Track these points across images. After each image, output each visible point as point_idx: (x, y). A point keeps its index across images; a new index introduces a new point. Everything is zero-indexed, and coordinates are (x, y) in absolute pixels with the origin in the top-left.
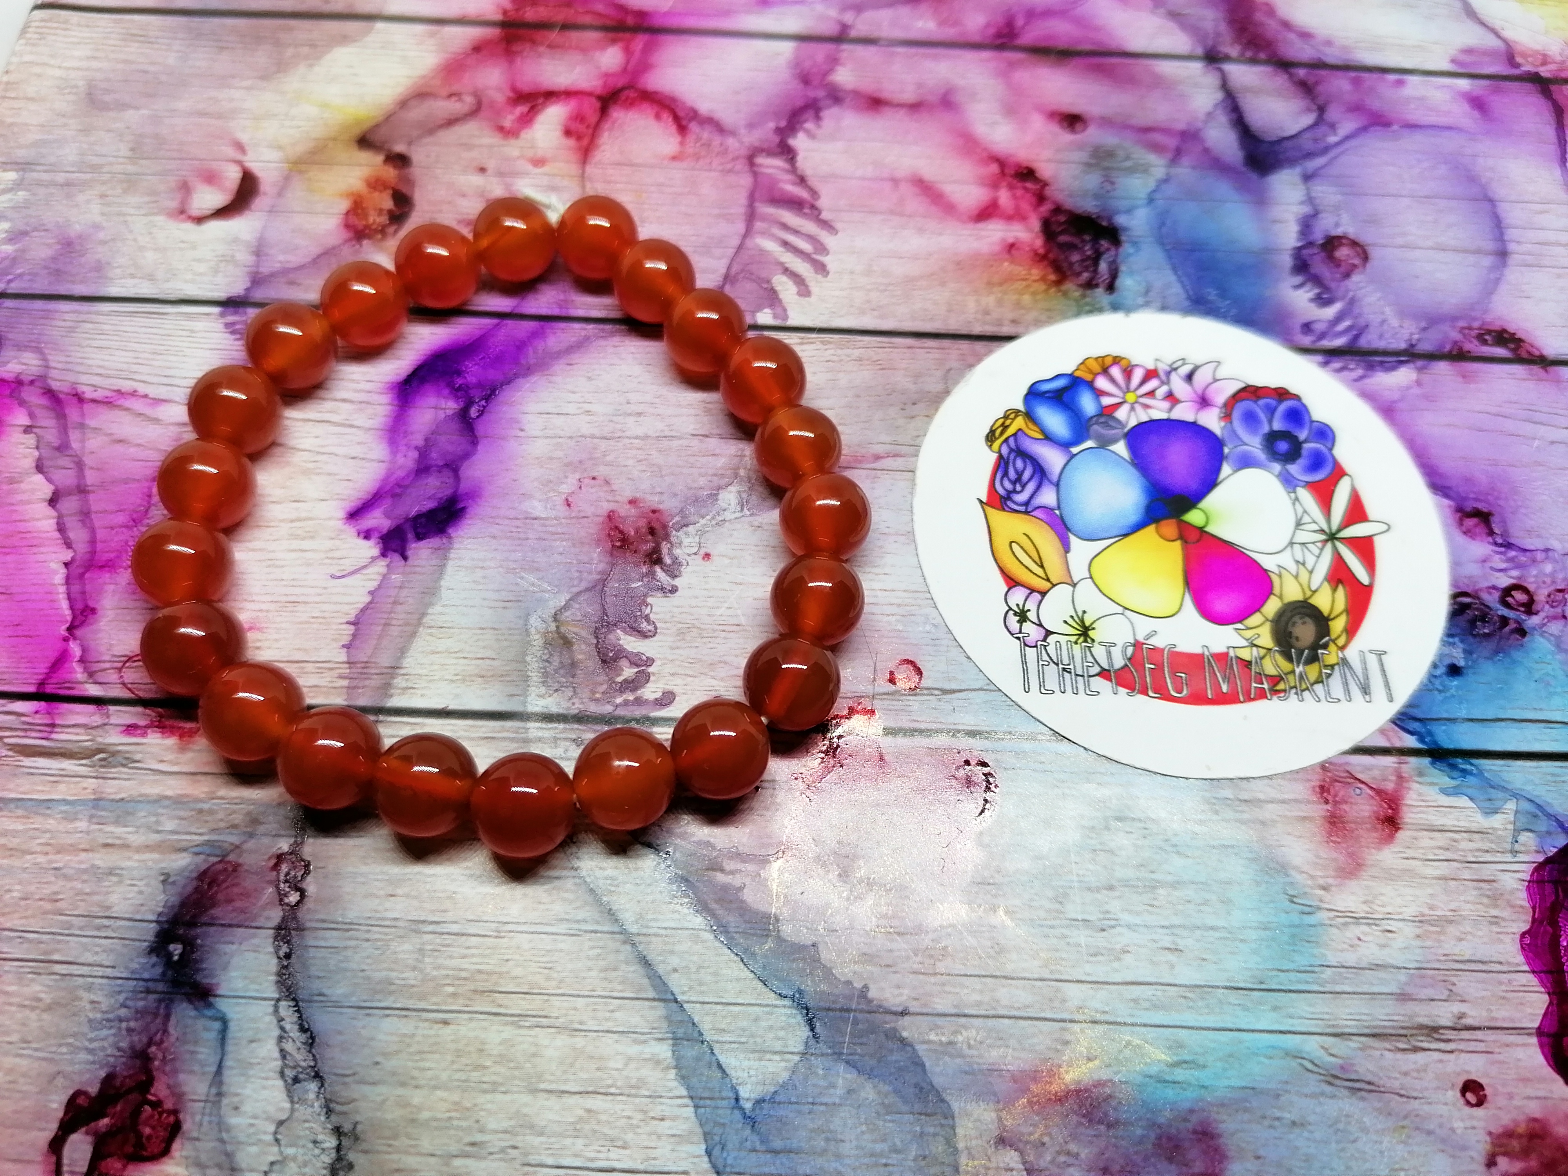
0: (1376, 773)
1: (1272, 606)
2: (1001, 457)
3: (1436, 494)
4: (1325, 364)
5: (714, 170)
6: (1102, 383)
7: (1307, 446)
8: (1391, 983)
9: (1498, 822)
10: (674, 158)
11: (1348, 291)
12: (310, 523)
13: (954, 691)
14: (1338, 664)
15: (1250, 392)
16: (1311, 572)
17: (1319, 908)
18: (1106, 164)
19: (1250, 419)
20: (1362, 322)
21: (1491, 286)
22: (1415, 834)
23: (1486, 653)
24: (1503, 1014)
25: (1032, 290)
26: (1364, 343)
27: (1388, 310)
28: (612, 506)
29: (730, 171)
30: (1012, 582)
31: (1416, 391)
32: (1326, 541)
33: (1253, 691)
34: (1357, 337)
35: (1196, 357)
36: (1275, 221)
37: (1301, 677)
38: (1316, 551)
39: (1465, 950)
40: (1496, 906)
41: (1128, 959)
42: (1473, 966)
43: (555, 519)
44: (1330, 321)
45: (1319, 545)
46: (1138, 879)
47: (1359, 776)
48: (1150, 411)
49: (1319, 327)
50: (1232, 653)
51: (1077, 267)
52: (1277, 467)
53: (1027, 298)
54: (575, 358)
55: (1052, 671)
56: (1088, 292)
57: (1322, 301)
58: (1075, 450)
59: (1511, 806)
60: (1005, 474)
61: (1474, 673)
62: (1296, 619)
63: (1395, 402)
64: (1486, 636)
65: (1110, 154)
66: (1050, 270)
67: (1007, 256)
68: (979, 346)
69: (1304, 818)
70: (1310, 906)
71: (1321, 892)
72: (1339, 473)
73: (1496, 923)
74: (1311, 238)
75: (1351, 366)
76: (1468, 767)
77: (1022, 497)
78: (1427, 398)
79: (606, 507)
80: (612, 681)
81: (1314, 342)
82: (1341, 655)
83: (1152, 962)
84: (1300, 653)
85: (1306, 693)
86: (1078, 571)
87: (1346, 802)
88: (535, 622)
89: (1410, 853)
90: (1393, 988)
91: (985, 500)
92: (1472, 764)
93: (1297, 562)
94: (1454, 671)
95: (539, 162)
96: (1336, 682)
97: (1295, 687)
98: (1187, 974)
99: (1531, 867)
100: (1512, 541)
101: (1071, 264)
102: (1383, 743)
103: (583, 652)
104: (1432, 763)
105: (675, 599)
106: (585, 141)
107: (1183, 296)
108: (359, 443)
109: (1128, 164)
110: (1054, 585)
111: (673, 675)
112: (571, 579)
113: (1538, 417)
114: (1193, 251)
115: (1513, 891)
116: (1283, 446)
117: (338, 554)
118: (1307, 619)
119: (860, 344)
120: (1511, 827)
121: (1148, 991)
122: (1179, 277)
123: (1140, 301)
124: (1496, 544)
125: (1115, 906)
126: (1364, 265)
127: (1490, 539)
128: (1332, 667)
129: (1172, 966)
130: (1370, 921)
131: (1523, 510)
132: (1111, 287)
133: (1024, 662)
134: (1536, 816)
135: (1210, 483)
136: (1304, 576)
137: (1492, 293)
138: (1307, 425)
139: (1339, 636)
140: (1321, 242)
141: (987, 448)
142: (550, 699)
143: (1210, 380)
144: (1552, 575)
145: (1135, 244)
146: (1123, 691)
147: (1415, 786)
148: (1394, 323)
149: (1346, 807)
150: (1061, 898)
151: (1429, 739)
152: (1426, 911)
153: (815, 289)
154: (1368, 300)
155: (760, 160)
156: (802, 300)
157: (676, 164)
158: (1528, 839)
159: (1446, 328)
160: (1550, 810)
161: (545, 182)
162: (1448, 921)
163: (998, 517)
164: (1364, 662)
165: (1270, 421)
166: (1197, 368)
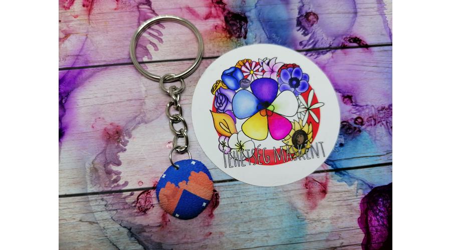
0: (320, 178)
1: (292, 133)
2: (216, 96)
3: (337, 92)
4: (306, 55)
5: (127, 12)
6: (244, 69)
7: (301, 81)
8: (324, 237)
9: (353, 188)
10: (115, 9)
11: (313, 30)
14: (310, 147)
15: (285, 66)
16: (303, 121)
17: (305, 219)
19: (285, 75)
20: (316, 39)
21: (352, 24)
22: (331, 194)
23: (350, 138)
24: (353, 241)
25: (222, 40)
26: (317, 46)
27: (324, 35)
28: (105, 126)
29: (132, 11)
30: (220, 135)
31: (332, 60)
32: (306, 111)
33: (287, 159)
35: (270, 57)
36: (291, 9)
37: (300, 153)
38: (304, 114)
39: (343, 225)
40: (352, 211)
41: (255, 241)
42: (345, 229)
43: (90, 132)
44: (307, 40)
46: (258, 218)
47: (316, 180)
48: (257, 76)
49: (304, 43)
50: (281, 148)
51: (235, 32)
52: (293, 89)
53: (221, 44)
54: (91, 79)
55: (232, 160)
56: (239, 39)
57: (305, 34)
58: (236, 91)
59: (356, 182)
60: (217, 102)
61: (347, 145)
62: (299, 136)
63: (325, 64)
64: (350, 133)
66: (228, 33)
67: (215, 30)
68: (208, 61)
69: (301, 194)
70: (303, 219)
71: (306, 215)
72: (310, 89)
73: (351, 216)
74: (302, 14)
75: (313, 54)
76: (345, 173)
77: (222, 108)
78: (334, 61)
79: (104, 127)
80: (110, 180)
81: (303, 48)
82: (311, 145)
83: (262, 241)
84: (300, 146)
85: (302, 158)
86: (239, 129)
87: (312, 188)
88: (87, 165)
89: (329, 200)
90: (325, 238)
93: (299, 118)
94: (341, 145)
95: (76, 17)
96: (309, 153)
97: (298, 156)
98: (271, 243)
99: (360, 200)
100: (358, 104)
101: (234, 31)
102: (322, 169)
103: (101, 172)
104: (335, 173)
105: (126, 153)
106: (89, 8)
107: (266, 37)
110: (232, 134)
111: (127, 176)
112: (96, 150)
113: (365, 64)
114: (268, 22)
115: (356, 207)
116: (294, 82)
118: (302, 135)
119: (174, 64)
120: (356, 188)
121: (261, 249)
122: (265, 31)
123: (254, 40)
124: (353, 105)
125: (251, 226)
126: (317, 21)
128: (308, 149)
129: (267, 241)
130: (319, 221)
131: (360, 94)
132: (245, 37)
133: (225, 159)
134: (362, 184)
135: (275, 97)
136: (301, 122)
137: (353, 26)
138: (301, 75)
139: (310, 139)
140: (305, 15)
141: (211, 94)
142: (94, 188)
143: (274, 64)
144: (368, 113)
145: (252, 21)
146: (252, 164)
147: (331, 180)
148: (325, 38)
149: (312, 189)
150: (237, 226)
151: (334, 166)
152: (333, 216)
153: (159, 48)
154: (318, 32)
155: (140, 6)
156: (156, 52)
157: (116, 11)
158: (360, 191)
159: (340, 39)
160: (366, 182)
161: (78, 22)
162: (339, 218)
163: (216, 115)
164: (317, 146)
165: (291, 75)
166: (270, 60)
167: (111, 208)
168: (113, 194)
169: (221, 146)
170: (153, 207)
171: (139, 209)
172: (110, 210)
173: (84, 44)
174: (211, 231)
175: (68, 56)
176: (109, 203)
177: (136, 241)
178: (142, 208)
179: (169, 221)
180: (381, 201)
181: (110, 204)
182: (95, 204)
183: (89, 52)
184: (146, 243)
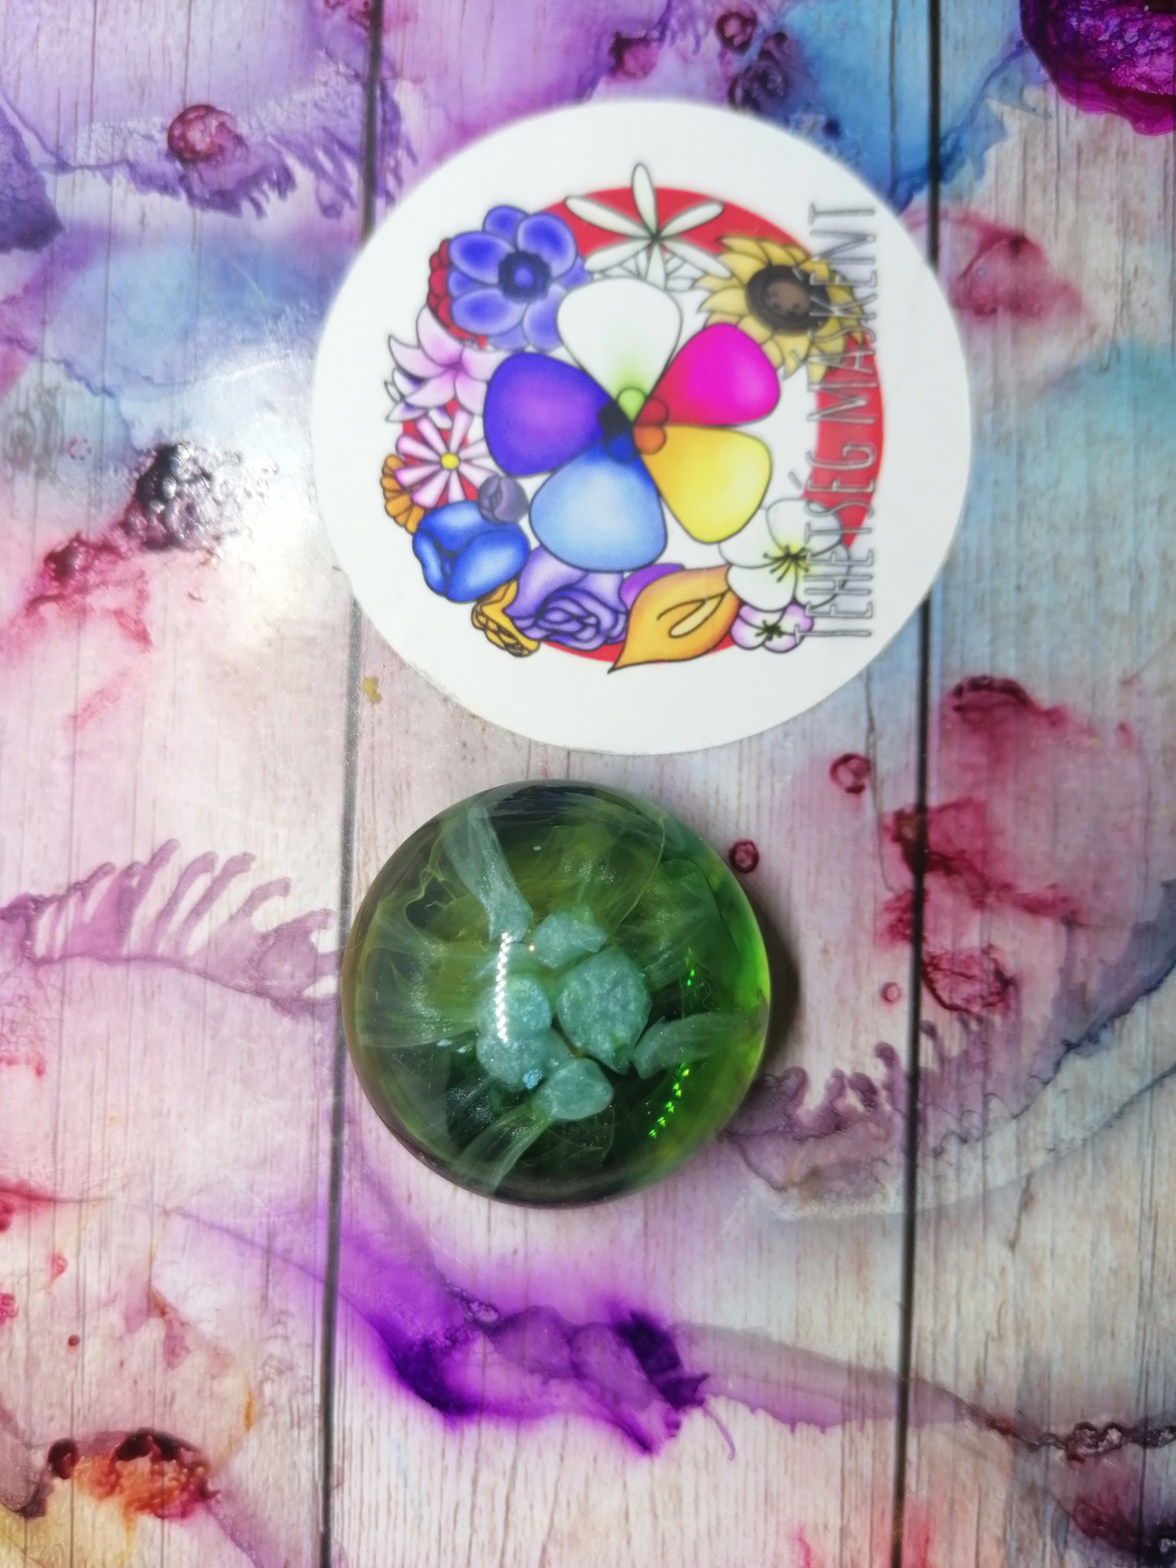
0: (960, 248)
1: (754, 328)
2: (545, 639)
3: (590, 96)
4: (390, 199)
5: (61, 1014)
6: (427, 497)
7: (522, 245)
9: (1014, 122)
10: (40, 1072)
11: (265, 143)
12: (658, 1496)
13: (871, 720)
14: (828, 265)
15: (438, 303)
16: (706, 273)
17: (1114, 342)
18: (37, 449)
19: (480, 311)
20: (318, 135)
22: (1029, 217)
23: (809, 87)
26: (355, 140)
27: (299, 97)
29: (63, 991)
30: (727, 639)
31: (430, 85)
32: (663, 248)
33: (864, 370)
34: (345, 148)
35: (385, 368)
36: (142, 222)
37: (847, 310)
39: (1153, 196)
40: (1106, 151)
44: (318, 177)
45: (668, 256)
46: (1086, 530)
47: (964, 267)
48: (471, 439)
49: (328, 194)
50: (817, 387)
52: (555, 289)
54: (398, 1192)
55: (843, 602)
57: (284, 183)
58: (535, 544)
59: (994, 105)
60: (571, 635)
61: (836, 107)
62: (770, 301)
63: (449, 119)
65: (20, 439)
69: (1016, 340)
70: (1111, 353)
71: (1096, 336)
72: (561, 211)
73: (1125, 155)
74: (172, 178)
75: (392, 163)
76: (950, 141)
77: (606, 619)
78: (441, 74)
80: (865, 1118)
81: (353, 205)
82: (816, 259)
84: (815, 306)
85: (868, 308)
86: (708, 556)
87: (994, 288)
88: (788, 1213)
89: (1050, 230)
91: (609, 665)
92: (946, 138)
93: (693, 287)
94: (832, 128)
95: (57, 1265)
96: (852, 272)
97: (859, 320)
99: (1064, 104)
100: (656, 17)
102: (924, 231)
103: (825, 1154)
104: (947, 181)
106: (15, 1201)
108: (540, 1454)
109: (37, 416)
110: (730, 589)
111: (854, 1046)
112: (729, 1174)
115: (1090, 127)
116: (523, 275)
117: (701, 1456)
118: (770, 289)
119: (368, 813)
120: (1018, 112)
124: (661, 39)
125: (1114, 562)
126: (219, 113)
127: (654, 45)
128: (833, 273)
130: (1126, 289)
133: (833, 633)
134: (1005, 82)
135: (580, 376)
136: (709, 282)
138: (488, 238)
139: (792, 256)
140: (178, 165)
141: (533, 657)
142: (889, 1188)
143: (418, 353)
146: (868, 522)
147: (974, 207)
148: (319, 92)
149: (1001, 290)
150: (1108, 617)
151: (917, 180)
152: (1113, 227)
153: (276, 874)
154: (281, 119)
155: (40, 949)
156: (295, 889)
157: (51, 1069)
158: (1032, 95)
159: (327, 26)
160: (997, 63)
161: (90, 1255)
162: (1124, 205)
163: (633, 650)
164: (825, 233)
165: (484, 285)
166: (399, 368)
167: (976, 1119)
168: (920, 1106)
169: (777, 642)
170: (990, 946)
171: (992, 1005)
172: (985, 1122)
173: (213, 1226)
174: (1115, 724)
175: (265, 1298)
176: (953, 1125)
177: (1117, 1023)
178: (991, 994)
179: (1053, 887)
180: (1080, 20)
181: (960, 1120)
182: (952, 1185)
183: (258, 1201)
184: (1129, 986)
